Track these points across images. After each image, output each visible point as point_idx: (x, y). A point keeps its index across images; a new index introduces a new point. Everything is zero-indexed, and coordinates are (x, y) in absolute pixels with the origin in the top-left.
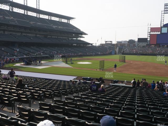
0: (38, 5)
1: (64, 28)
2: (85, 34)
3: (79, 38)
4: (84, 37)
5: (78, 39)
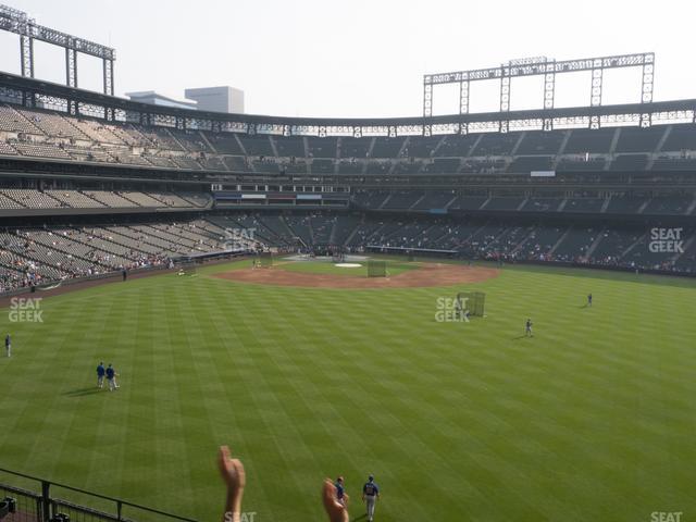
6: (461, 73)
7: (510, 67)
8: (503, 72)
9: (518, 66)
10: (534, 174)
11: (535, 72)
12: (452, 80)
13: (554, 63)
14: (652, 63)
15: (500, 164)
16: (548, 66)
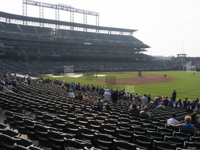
0: (97, 22)
1: (122, 42)
2: (148, 47)
3: (142, 52)
4: (147, 51)
5: (140, 53)
6: (40, 3)
7: (59, 6)
8: (56, 7)
9: (61, 6)
10: (85, 44)
11: (67, 10)
12: (36, 5)
13: (73, 8)
14: (98, 16)
15: (69, 39)
16: (72, 9)
